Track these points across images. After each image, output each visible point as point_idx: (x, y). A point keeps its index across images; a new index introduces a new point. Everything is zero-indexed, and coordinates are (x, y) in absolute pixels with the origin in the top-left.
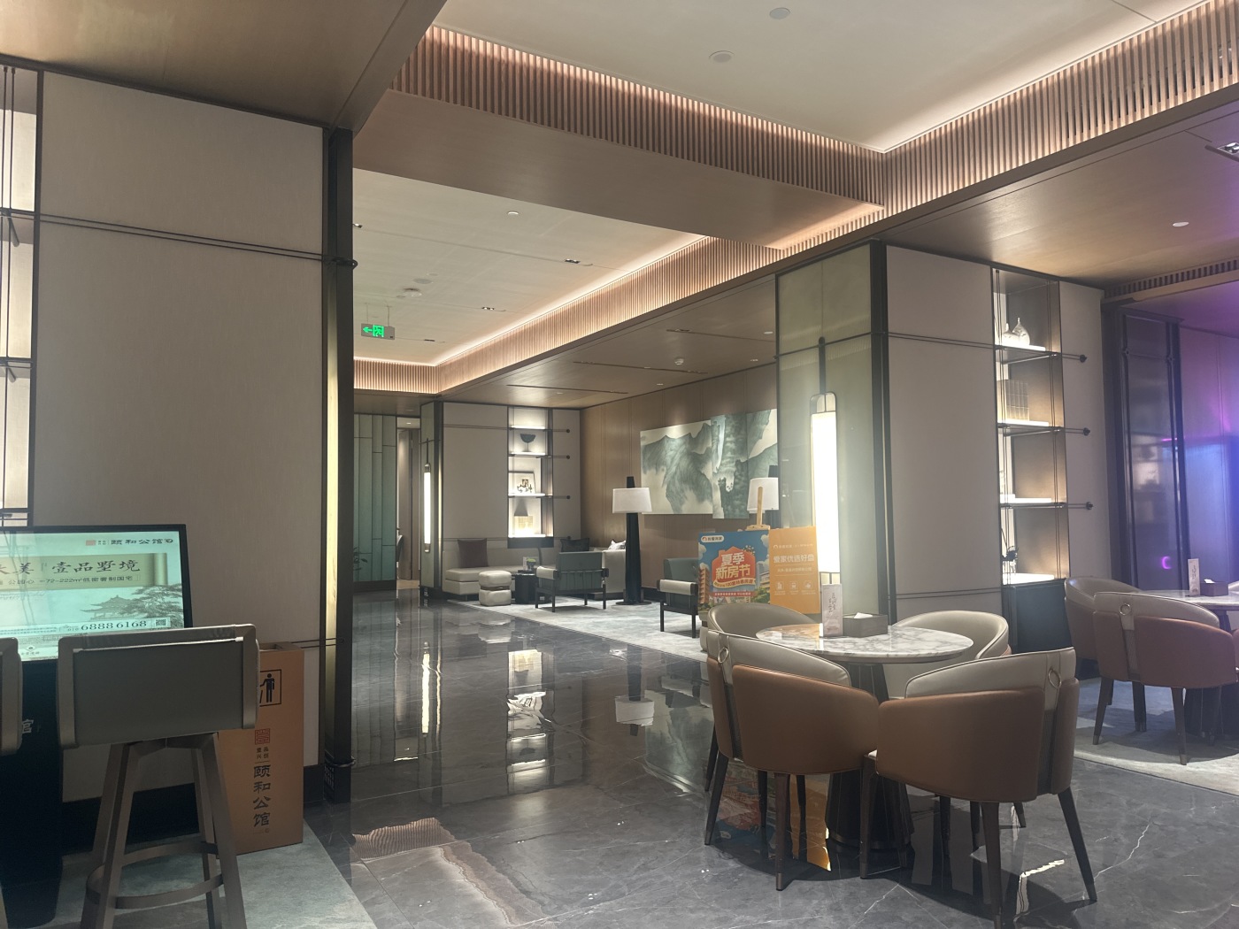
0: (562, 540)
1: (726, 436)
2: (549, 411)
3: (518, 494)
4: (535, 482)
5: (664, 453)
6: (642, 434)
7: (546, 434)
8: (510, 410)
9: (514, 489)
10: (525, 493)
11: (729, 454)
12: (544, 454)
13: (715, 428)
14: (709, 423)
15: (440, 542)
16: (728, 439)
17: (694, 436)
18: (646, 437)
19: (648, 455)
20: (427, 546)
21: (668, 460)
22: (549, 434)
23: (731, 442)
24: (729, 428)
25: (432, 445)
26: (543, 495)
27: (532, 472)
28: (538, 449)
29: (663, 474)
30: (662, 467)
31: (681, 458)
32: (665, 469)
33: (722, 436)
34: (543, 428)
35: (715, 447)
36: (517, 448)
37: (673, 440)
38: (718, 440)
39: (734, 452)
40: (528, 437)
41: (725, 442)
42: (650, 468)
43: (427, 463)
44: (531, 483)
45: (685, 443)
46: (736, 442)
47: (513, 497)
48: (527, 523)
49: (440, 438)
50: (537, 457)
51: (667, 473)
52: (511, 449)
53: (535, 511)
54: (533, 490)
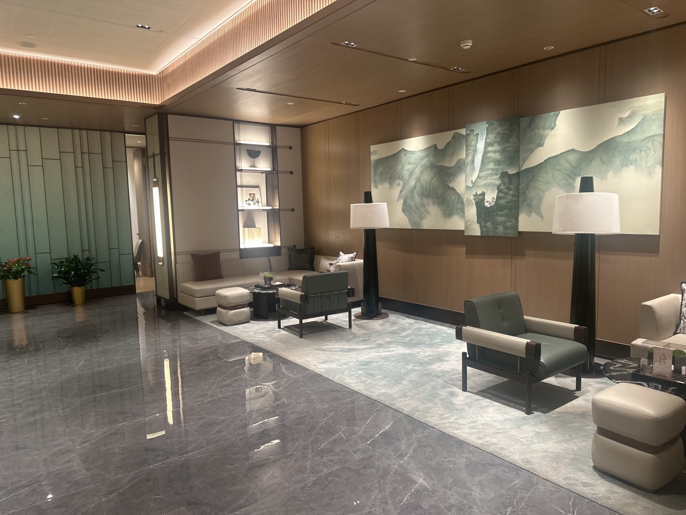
0: (289, 249)
1: (487, 145)
2: (273, 128)
3: (246, 207)
4: (261, 195)
5: (400, 167)
6: (373, 148)
7: (270, 149)
8: (236, 125)
9: (243, 204)
10: (252, 207)
11: (491, 166)
12: (269, 169)
13: (472, 137)
14: (463, 131)
15: (173, 256)
16: (490, 149)
17: (440, 147)
18: (377, 152)
19: (381, 170)
20: (160, 259)
21: (406, 174)
22: (273, 150)
23: (495, 152)
24: (492, 137)
25: (158, 159)
26: (270, 208)
27: (257, 187)
28: (264, 164)
29: (400, 188)
30: (398, 181)
31: (422, 172)
32: (401, 183)
33: (481, 145)
34: (268, 144)
35: (470, 158)
36: (244, 163)
37: (412, 153)
38: (475, 151)
39: (498, 162)
40: (253, 152)
41: (485, 153)
42: (382, 182)
43: (155, 177)
44: (257, 196)
45: (427, 156)
46: (502, 152)
47: (243, 210)
48: (256, 235)
49: (166, 151)
50: (262, 172)
51: (403, 188)
52: (238, 164)
53: (262, 223)
54: (260, 204)
